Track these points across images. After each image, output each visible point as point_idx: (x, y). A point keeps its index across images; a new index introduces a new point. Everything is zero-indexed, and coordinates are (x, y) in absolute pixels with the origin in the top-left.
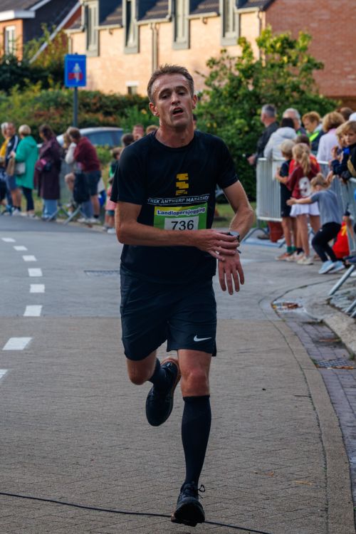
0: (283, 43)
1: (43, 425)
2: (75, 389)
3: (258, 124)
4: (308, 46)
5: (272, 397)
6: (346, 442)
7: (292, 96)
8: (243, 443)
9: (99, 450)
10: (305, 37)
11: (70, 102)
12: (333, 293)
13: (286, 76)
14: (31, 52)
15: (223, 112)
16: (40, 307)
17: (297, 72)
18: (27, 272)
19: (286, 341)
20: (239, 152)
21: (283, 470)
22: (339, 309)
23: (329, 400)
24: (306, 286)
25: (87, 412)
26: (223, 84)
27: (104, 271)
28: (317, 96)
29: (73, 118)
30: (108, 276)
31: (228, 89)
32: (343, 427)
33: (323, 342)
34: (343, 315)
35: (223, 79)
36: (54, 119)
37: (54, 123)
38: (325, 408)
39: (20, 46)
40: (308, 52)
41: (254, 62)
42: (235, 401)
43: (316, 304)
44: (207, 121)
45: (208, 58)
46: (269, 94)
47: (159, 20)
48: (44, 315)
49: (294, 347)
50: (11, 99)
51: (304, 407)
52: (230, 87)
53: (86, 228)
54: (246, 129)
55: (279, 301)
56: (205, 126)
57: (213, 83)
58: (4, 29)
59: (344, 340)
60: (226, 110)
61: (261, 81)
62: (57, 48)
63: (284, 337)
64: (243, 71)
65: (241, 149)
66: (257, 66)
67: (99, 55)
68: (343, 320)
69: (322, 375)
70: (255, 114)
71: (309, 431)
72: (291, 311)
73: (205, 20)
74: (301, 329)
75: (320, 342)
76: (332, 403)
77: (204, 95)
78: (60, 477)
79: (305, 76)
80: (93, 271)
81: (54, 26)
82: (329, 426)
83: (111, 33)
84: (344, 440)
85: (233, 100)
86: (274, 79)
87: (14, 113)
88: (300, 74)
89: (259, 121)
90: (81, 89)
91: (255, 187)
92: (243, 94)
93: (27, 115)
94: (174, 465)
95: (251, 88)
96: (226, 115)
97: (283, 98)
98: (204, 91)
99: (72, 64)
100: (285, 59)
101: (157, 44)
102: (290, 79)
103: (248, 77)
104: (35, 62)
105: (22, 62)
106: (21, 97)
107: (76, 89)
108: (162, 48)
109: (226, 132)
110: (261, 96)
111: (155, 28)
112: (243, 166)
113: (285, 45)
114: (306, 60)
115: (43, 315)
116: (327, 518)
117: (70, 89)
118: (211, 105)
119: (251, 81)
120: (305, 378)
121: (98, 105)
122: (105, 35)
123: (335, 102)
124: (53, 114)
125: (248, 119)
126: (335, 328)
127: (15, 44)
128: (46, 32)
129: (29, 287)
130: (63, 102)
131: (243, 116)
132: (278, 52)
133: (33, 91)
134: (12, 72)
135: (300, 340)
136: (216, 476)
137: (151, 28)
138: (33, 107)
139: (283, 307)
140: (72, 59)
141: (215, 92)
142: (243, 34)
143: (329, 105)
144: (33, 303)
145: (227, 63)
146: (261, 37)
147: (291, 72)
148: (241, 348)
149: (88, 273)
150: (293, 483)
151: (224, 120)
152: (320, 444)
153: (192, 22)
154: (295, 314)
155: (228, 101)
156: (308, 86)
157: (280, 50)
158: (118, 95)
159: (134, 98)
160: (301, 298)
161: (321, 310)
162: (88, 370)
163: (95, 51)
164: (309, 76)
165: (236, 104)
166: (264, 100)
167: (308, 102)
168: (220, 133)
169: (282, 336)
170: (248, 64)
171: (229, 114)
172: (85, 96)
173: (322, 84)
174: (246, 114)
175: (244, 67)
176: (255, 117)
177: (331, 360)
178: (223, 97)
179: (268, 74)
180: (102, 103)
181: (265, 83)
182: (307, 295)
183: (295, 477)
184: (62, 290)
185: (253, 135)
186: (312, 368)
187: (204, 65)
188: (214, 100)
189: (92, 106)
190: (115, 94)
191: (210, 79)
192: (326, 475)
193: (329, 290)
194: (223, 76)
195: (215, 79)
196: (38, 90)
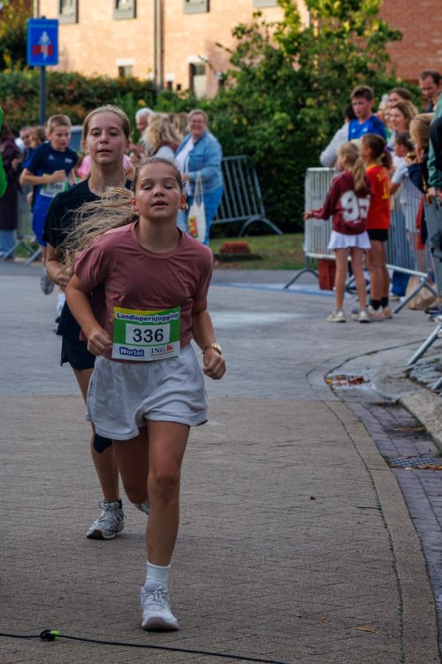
0: (342, 2)
2: (38, 498)
3: (308, 120)
4: (379, 7)
5: (323, 510)
6: (431, 573)
7: (356, 79)
8: (282, 574)
9: (71, 584)
11: (36, 90)
12: (414, 362)
13: (348, 51)
15: (256, 100)
17: (364, 44)
19: (345, 429)
20: (280, 161)
21: (338, 613)
22: (423, 384)
23: (407, 514)
24: (375, 352)
26: (258, 61)
28: (393, 79)
29: (39, 112)
31: (263, 69)
32: (427, 552)
33: (399, 431)
34: (429, 393)
35: (257, 54)
36: (12, 114)
37: (12, 120)
38: (401, 525)
40: (378, 16)
41: (301, 29)
42: (271, 514)
43: (390, 378)
45: (235, 24)
46: (323, 76)
49: (356, 438)
51: (371, 523)
52: (266, 65)
54: (290, 127)
55: (336, 373)
56: (231, 123)
57: (241, 60)
59: (429, 429)
60: (260, 100)
61: (311, 57)
62: (17, 11)
63: (343, 424)
64: (285, 42)
65: (282, 156)
66: (305, 36)
67: (77, 21)
68: (428, 399)
69: (397, 478)
70: (304, 106)
71: (378, 557)
72: (352, 387)
74: (367, 413)
75: (394, 432)
76: (412, 518)
77: (230, 77)
78: (14, 622)
79: (375, 51)
82: (406, 551)
84: (427, 570)
85: (271, 85)
86: (330, 54)
88: (369, 46)
89: (308, 114)
92: (285, 75)
94: (181, 606)
95: (296, 67)
96: (260, 106)
97: (344, 82)
98: (229, 71)
99: (37, 34)
100: (346, 25)
101: (162, 6)
102: (354, 54)
103: (293, 52)
107: (43, 68)
108: (168, 11)
109: (261, 132)
110: (311, 80)
112: (286, 181)
114: (376, 27)
117: (36, 68)
118: (239, 92)
119: (297, 58)
120: (373, 483)
121: (76, 93)
124: (11, 106)
125: (292, 113)
126: (417, 411)
130: (25, 90)
131: (285, 108)
132: (336, 15)
135: (367, 430)
136: (242, 621)
139: (342, 382)
140: (36, 26)
141: (245, 73)
145: (262, 30)
147: (355, 44)
148: (280, 440)
150: (354, 631)
151: (259, 114)
152: (393, 576)
154: (359, 391)
155: (263, 86)
156: (379, 65)
157: (339, 11)
158: (104, 79)
159: (128, 83)
160: (368, 368)
161: (397, 386)
163: (72, 14)
164: (380, 51)
165: (276, 91)
166: (316, 85)
167: (379, 89)
168: (251, 134)
169: (339, 423)
170: (292, 33)
171: (264, 105)
172: (57, 81)
173: (401, 63)
174: (290, 106)
175: (286, 37)
176: (302, 110)
177: (410, 457)
178: (256, 81)
179: (321, 47)
180: (81, 90)
181: (318, 60)
182: (378, 364)
183: (357, 622)
184: (22, 357)
185: (299, 136)
186: (383, 468)
187: (230, 34)
188: (243, 85)
189: (66, 95)
190: (101, 77)
191: (238, 56)
192: (401, 620)
193: (408, 357)
194: (257, 50)
195: (245, 54)
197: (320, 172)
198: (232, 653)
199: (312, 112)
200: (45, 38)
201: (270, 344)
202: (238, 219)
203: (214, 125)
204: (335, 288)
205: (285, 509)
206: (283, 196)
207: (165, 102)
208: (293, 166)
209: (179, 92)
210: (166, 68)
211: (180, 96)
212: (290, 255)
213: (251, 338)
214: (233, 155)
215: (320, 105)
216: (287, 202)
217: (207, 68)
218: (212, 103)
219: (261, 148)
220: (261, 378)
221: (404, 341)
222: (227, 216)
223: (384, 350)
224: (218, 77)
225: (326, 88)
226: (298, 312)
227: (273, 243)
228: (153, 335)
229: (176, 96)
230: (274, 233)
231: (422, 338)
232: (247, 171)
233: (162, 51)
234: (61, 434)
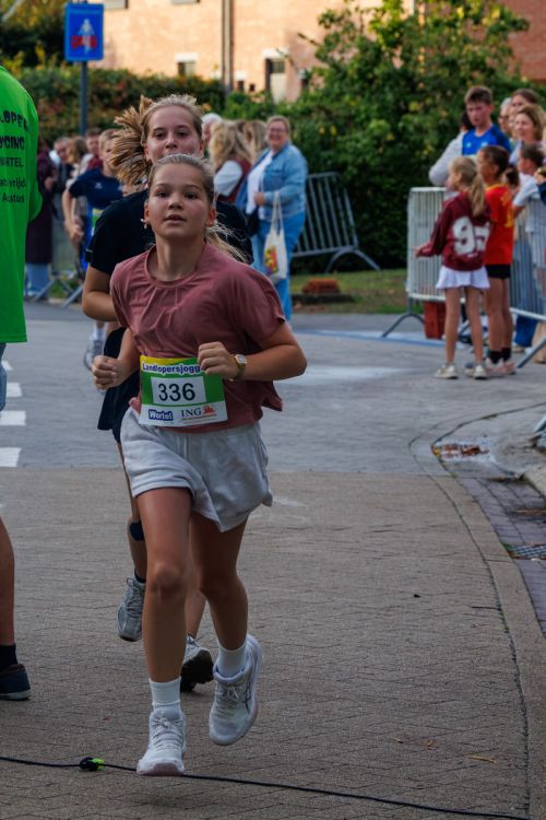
2: (77, 595)
3: (411, 128)
5: (430, 610)
7: (472, 78)
8: (379, 689)
9: (118, 701)
11: (75, 91)
12: (542, 428)
13: (461, 43)
14: (5, 1)
15: (348, 105)
16: (18, 450)
17: (482, 36)
19: (457, 511)
20: (377, 179)
21: (448, 738)
23: (534, 616)
24: (494, 415)
25: (99, 635)
26: (349, 56)
28: (517, 79)
29: (80, 119)
31: (356, 66)
33: (523, 513)
35: (349, 47)
36: (47, 121)
37: (47, 128)
38: (526, 629)
41: (403, 17)
42: (365, 616)
43: (513, 447)
44: (320, 123)
45: (322, 10)
46: (431, 75)
48: (25, 465)
49: (471, 522)
51: (488, 627)
52: (360, 61)
54: (390, 137)
55: (446, 442)
56: (317, 132)
57: (330, 55)
60: (353, 104)
61: (416, 51)
63: (454, 505)
64: (385, 33)
65: (380, 173)
66: (409, 24)
67: (127, 6)
69: (521, 572)
70: (407, 111)
71: (497, 669)
72: (466, 459)
74: (485, 490)
75: (518, 514)
76: (539, 621)
77: (315, 76)
78: (48, 747)
79: (495, 45)
82: (532, 661)
85: (366, 85)
86: (439, 48)
88: (487, 38)
89: (412, 122)
90: (93, 65)
91: (406, 242)
92: (383, 74)
95: (398, 63)
96: (353, 112)
97: (456, 82)
98: (314, 69)
99: (77, 22)
100: (460, 11)
102: (469, 47)
103: (394, 44)
104: (14, 18)
107: (85, 64)
109: (353, 143)
110: (416, 79)
112: (384, 205)
114: (496, 14)
115: (22, 464)
117: (75, 64)
118: (327, 94)
119: (398, 52)
120: (492, 577)
121: (125, 95)
124: (45, 111)
125: (392, 119)
130: (63, 91)
131: (384, 114)
135: (483, 511)
136: (328, 748)
139: (453, 452)
140: (76, 12)
141: (333, 70)
144: (6, 444)
145: (355, 18)
147: (471, 36)
148: (376, 524)
150: (467, 761)
151: (351, 122)
152: (516, 692)
154: (474, 464)
155: (357, 87)
156: (501, 61)
158: (160, 77)
159: (189, 82)
160: (485, 436)
161: (522, 457)
162: (102, 561)
164: (502, 44)
165: (372, 93)
166: (421, 85)
167: (500, 90)
168: (340, 146)
169: (450, 503)
170: (393, 21)
171: (358, 111)
172: (101, 80)
173: (527, 59)
174: (389, 111)
175: (385, 26)
176: (405, 117)
177: (537, 546)
178: (347, 80)
179: (428, 38)
180: (131, 92)
181: (424, 55)
182: (497, 430)
183: (472, 748)
184: (58, 421)
185: (402, 148)
186: (503, 559)
187: (315, 23)
188: (332, 85)
189: (114, 98)
190: (156, 75)
191: (325, 48)
192: (526, 747)
193: (536, 422)
194: (348, 42)
195: (335, 46)
196: (17, 67)
197: (427, 194)
198: (317, 787)
199: (416, 120)
200: (87, 27)
201: (365, 405)
202: (325, 250)
203: (296, 135)
204: (444, 337)
205: (382, 609)
206: (380, 222)
207: (235, 106)
208: (393, 185)
209: (253, 94)
210: (236, 65)
211: (253, 99)
212: (390, 296)
213: (341, 398)
214: (319, 171)
215: (426, 110)
216: (385, 230)
217: (288, 65)
218: (293, 108)
219: (353, 164)
220: (353, 447)
221: (530, 402)
222: (312, 248)
223: (505, 413)
224: (300, 76)
225: (434, 89)
226: (398, 366)
227: (368, 281)
228: (180, 391)
229: (249, 98)
230: (369, 268)
232: (337, 192)
233: (232, 44)
234: (106, 516)
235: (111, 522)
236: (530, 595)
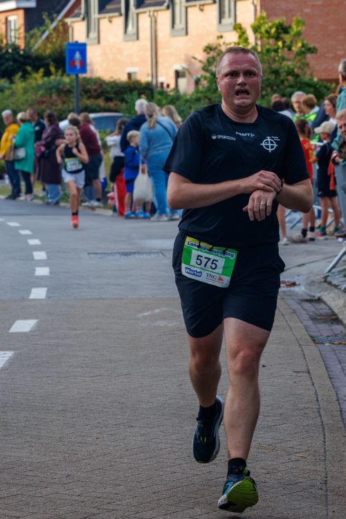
0: (277, 28)
1: (49, 405)
2: (79, 370)
4: (302, 31)
5: (271, 374)
7: (287, 80)
9: (104, 429)
10: (298, 23)
11: (72, 89)
12: (330, 271)
13: (281, 61)
14: (32, 41)
16: (45, 289)
17: (292, 56)
18: (32, 255)
19: (284, 318)
21: (283, 445)
22: (336, 286)
23: (327, 375)
24: (303, 264)
27: (108, 253)
28: (312, 79)
29: (75, 104)
30: (111, 257)
32: (341, 402)
33: (320, 319)
34: (340, 292)
36: (56, 106)
37: (56, 110)
38: (323, 383)
39: (22, 35)
40: (301, 37)
41: (250, 47)
43: (313, 282)
45: (205, 44)
46: (266, 78)
47: (157, 8)
49: (292, 324)
50: (14, 86)
51: (303, 382)
53: (90, 211)
57: (210, 68)
58: (6, 19)
59: (340, 317)
62: (58, 36)
63: (283, 315)
67: (99, 42)
68: (339, 297)
69: (320, 351)
71: (306, 406)
72: (288, 289)
73: (201, 7)
74: (299, 306)
75: (318, 319)
76: (330, 378)
77: (202, 79)
78: (67, 455)
79: (300, 60)
80: (96, 253)
81: (55, 15)
82: (327, 401)
83: (110, 22)
84: (341, 414)
86: (269, 64)
87: (17, 100)
88: (295, 57)
90: (82, 76)
93: (30, 102)
94: (178, 442)
97: (278, 82)
98: (202, 76)
99: (72, 53)
100: (280, 44)
101: (156, 31)
102: (285, 63)
104: (37, 50)
105: (24, 50)
106: (23, 85)
107: (77, 76)
108: (160, 35)
111: (154, 15)
113: (280, 31)
114: (300, 45)
115: (48, 297)
116: (327, 491)
117: (72, 75)
118: (209, 89)
120: (304, 355)
121: (99, 91)
122: (104, 23)
123: (329, 84)
124: (56, 101)
126: (332, 304)
127: (17, 33)
128: (47, 21)
129: (35, 270)
130: (65, 89)
132: (273, 37)
133: (36, 79)
134: (15, 61)
135: (299, 318)
137: (150, 16)
138: (36, 94)
140: (72, 47)
141: (212, 77)
142: (239, 21)
143: (323, 88)
144: (38, 286)
145: (223, 48)
146: (256, 23)
147: (286, 56)
149: (92, 256)
150: (293, 457)
152: (319, 418)
153: (189, 9)
154: (293, 292)
156: (303, 70)
157: (276, 35)
158: (117, 81)
159: (134, 83)
160: (299, 276)
161: (319, 287)
162: (93, 350)
163: (95, 38)
164: (303, 61)
167: (302, 86)
172: (86, 83)
173: (317, 68)
177: (329, 336)
179: (263, 58)
180: (102, 89)
182: (305, 273)
183: (296, 450)
184: (66, 272)
186: (310, 344)
187: (201, 51)
188: (211, 84)
189: (93, 93)
191: (207, 65)
192: (325, 449)
193: (325, 268)
195: (213, 64)
196: (40, 77)
200: (78, 55)
207: (159, 97)
209: (168, 90)
210: (159, 74)
211: (169, 93)
217: (187, 74)
218: (191, 98)
221: (323, 256)
223: (309, 263)
224: (194, 80)
225: (267, 86)
229: (166, 92)
231: (335, 254)
233: (156, 62)
234: (94, 325)
235: (97, 329)
236: (325, 364)
